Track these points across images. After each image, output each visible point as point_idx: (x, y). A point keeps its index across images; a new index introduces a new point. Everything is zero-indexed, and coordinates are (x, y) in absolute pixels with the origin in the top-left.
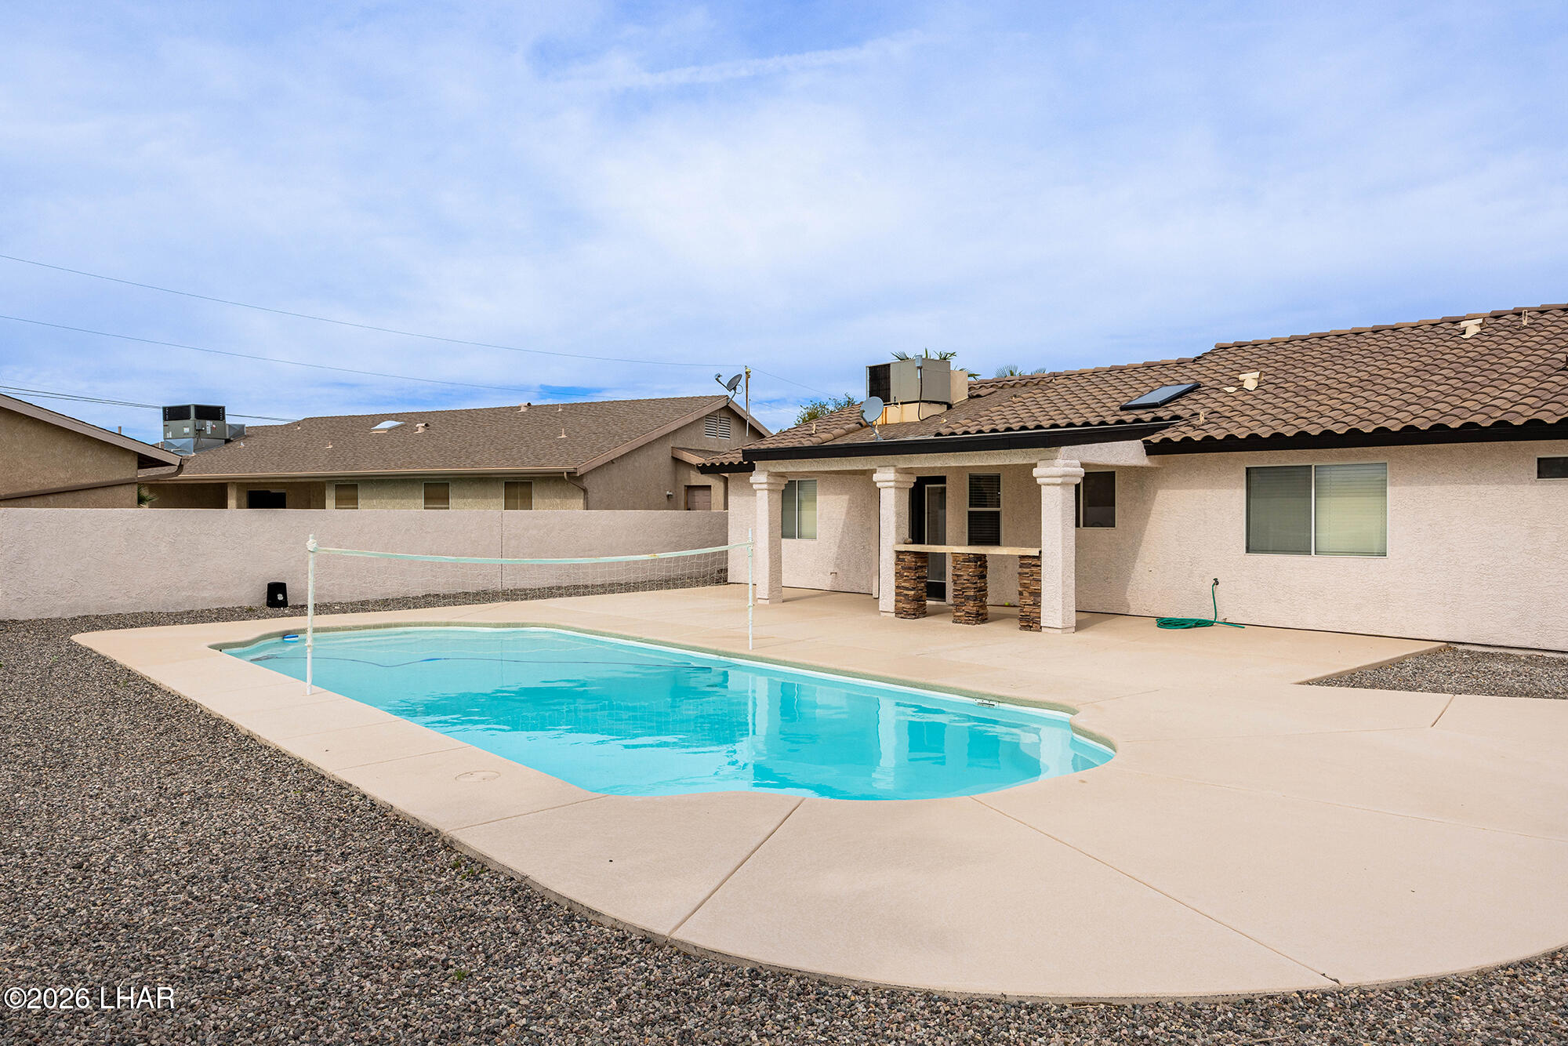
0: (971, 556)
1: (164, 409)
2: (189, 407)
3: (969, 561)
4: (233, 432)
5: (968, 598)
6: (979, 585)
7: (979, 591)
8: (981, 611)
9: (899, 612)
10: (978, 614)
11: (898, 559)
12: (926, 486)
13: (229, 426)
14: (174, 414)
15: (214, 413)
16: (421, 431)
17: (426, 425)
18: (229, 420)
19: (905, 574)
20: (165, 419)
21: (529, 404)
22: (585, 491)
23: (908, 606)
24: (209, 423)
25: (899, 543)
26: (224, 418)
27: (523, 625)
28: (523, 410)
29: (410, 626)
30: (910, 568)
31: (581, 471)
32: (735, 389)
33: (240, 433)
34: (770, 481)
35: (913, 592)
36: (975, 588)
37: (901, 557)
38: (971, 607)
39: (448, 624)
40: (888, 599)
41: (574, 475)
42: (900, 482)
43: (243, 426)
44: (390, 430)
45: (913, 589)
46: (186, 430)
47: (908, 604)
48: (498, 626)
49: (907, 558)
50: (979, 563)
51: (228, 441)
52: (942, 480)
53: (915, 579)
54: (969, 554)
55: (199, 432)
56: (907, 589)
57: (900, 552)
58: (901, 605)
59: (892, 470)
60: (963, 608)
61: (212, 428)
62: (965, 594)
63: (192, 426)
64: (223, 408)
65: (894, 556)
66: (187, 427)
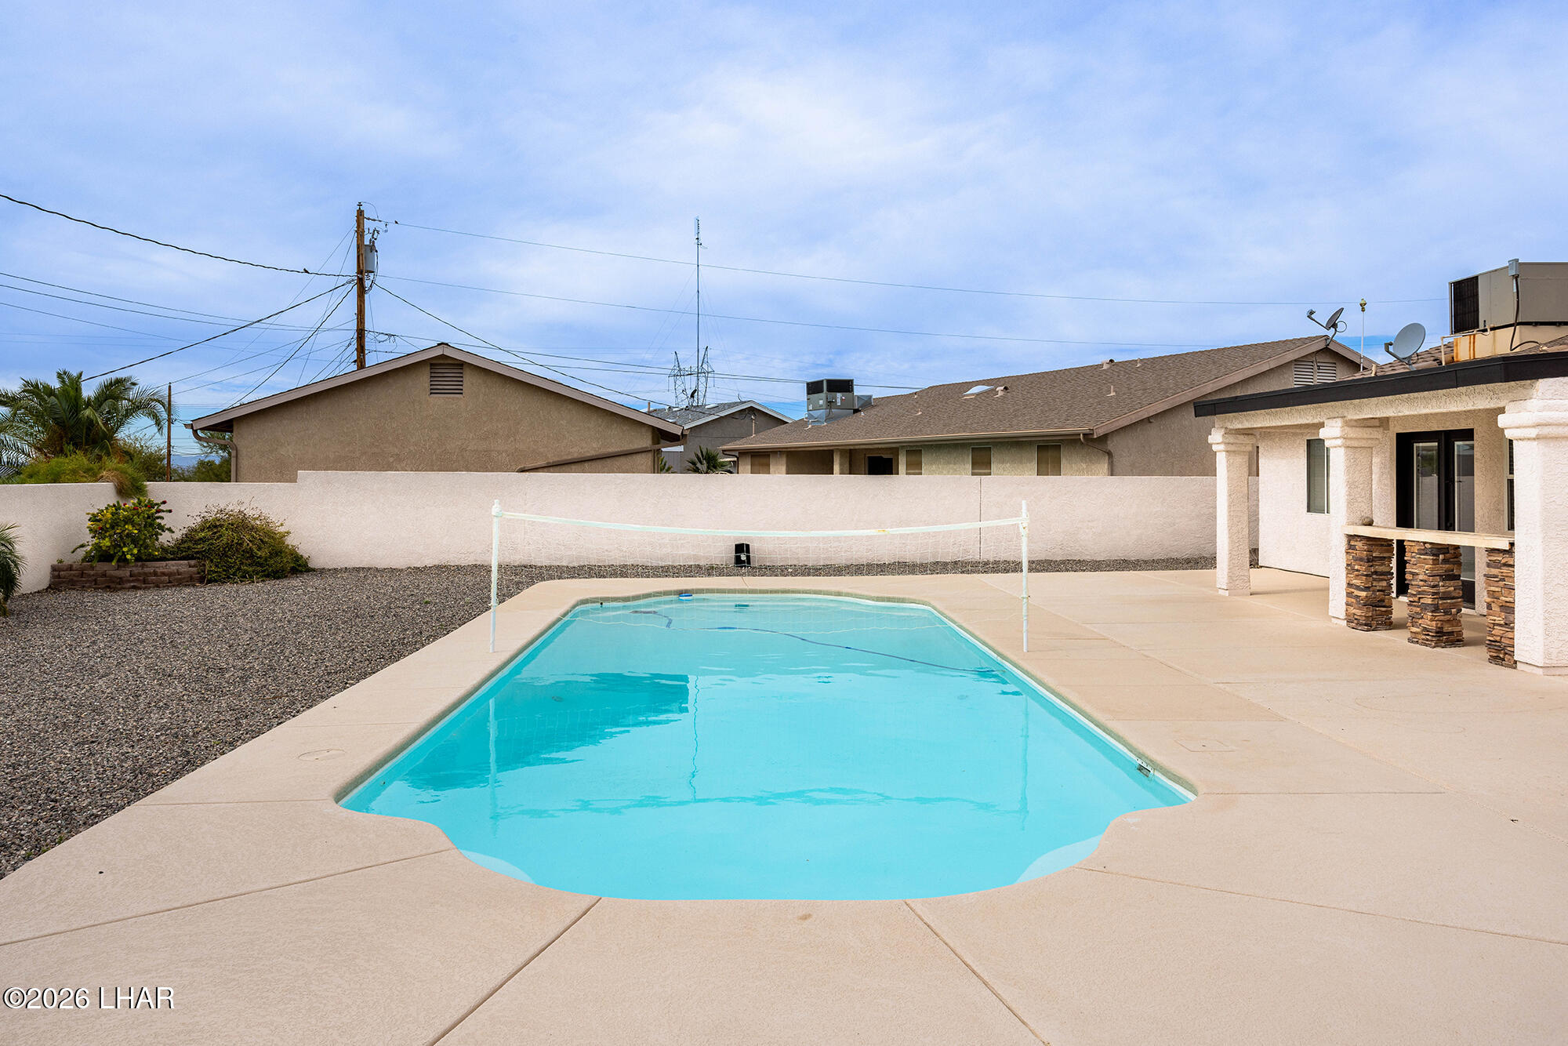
0: (1428, 546)
1: (808, 384)
2: (822, 381)
3: (1426, 554)
4: (862, 402)
5: (1424, 607)
6: (1442, 589)
7: (1442, 599)
8: (1447, 628)
9: (1351, 620)
10: (1440, 633)
11: (1351, 547)
12: (1415, 445)
13: (858, 397)
14: (814, 388)
15: (845, 386)
16: (1000, 394)
17: (1006, 388)
18: (858, 391)
19: (1356, 567)
20: (808, 394)
21: (1111, 361)
22: (1110, 454)
23: (1358, 612)
24: (839, 395)
25: (1353, 524)
26: (852, 391)
27: (903, 601)
28: (1105, 367)
29: (806, 593)
30: (1361, 559)
31: (1099, 432)
32: (1335, 326)
33: (867, 403)
34: (1227, 441)
35: (1363, 594)
36: (1434, 594)
37: (1352, 543)
38: (1428, 621)
39: (839, 594)
40: (1338, 603)
41: (1091, 437)
42: (1351, 439)
43: (871, 397)
44: (978, 394)
45: (1367, 589)
46: (821, 402)
47: (1359, 609)
48: (879, 599)
49: (1359, 545)
50: (1441, 557)
51: (856, 411)
52: (1468, 434)
53: (1366, 575)
54: (1425, 543)
55: (830, 404)
56: (1358, 588)
57: (1351, 536)
58: (1352, 610)
59: (1339, 422)
60: (1420, 621)
61: (842, 399)
62: (1422, 601)
63: (825, 398)
64: (852, 381)
65: (1344, 541)
66: (821, 399)
